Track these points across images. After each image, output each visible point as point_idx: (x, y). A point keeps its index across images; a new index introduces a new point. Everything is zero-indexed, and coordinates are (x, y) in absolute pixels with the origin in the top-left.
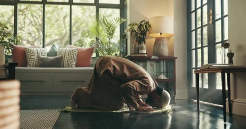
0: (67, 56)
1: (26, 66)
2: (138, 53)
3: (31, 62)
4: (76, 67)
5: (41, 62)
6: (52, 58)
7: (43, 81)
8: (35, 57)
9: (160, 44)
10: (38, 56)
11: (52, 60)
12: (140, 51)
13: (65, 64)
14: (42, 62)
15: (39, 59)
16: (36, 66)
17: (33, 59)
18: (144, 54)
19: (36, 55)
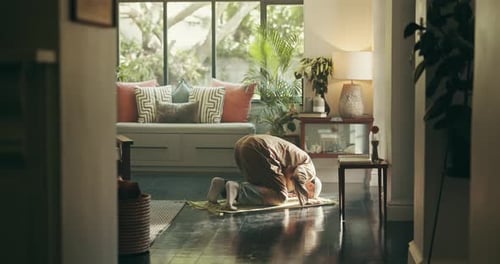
0: (205, 102)
1: (136, 121)
2: (312, 112)
3: (144, 113)
4: (222, 122)
5: (161, 113)
6: (179, 105)
7: (165, 148)
8: (152, 105)
9: (348, 97)
10: (157, 102)
11: (179, 110)
12: (315, 109)
13: (203, 117)
14: (164, 115)
15: (158, 108)
16: (154, 121)
17: (148, 108)
18: (320, 113)
19: (153, 101)
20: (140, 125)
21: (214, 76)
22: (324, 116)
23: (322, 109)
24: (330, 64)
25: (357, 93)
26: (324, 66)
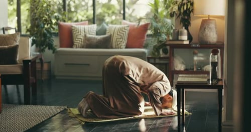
0: (116, 35)
1: (71, 47)
2: (178, 40)
3: (77, 42)
4: (126, 48)
5: (87, 42)
6: (99, 37)
7: (88, 65)
8: (82, 37)
9: (205, 28)
10: (85, 35)
12: (180, 38)
13: (114, 45)
14: (89, 43)
15: (86, 39)
16: (83, 47)
17: (79, 39)
18: (183, 41)
19: (83, 34)
20: (74, 49)
21: (124, 18)
22: (186, 42)
23: (185, 37)
24: (192, 4)
25: (212, 26)
26: (187, 5)
